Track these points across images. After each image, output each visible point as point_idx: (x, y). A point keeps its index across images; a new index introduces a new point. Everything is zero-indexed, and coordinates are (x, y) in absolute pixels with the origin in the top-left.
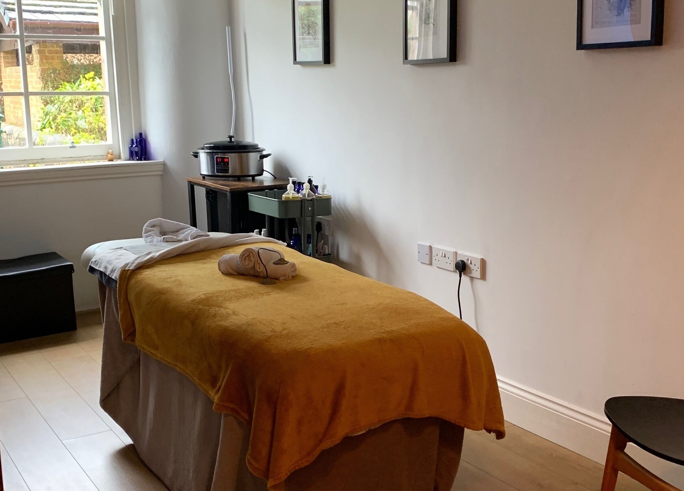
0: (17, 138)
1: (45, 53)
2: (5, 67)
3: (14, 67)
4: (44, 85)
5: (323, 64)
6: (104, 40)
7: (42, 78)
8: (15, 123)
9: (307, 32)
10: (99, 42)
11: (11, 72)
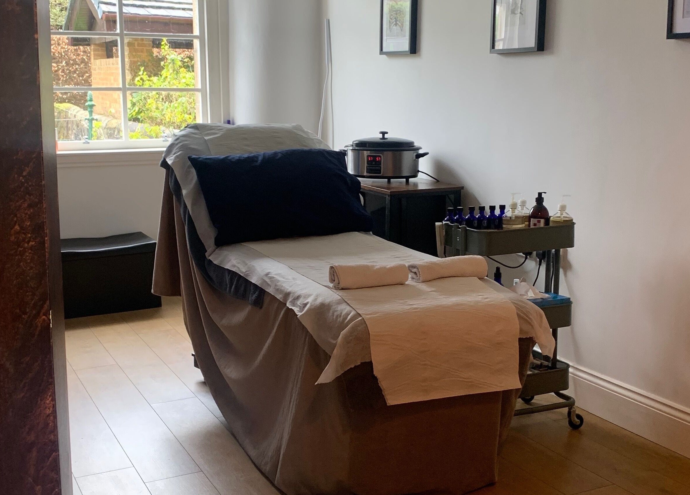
0: (105, 128)
1: (135, 46)
2: (94, 59)
3: (105, 60)
4: (132, 77)
5: (409, 53)
6: (198, 38)
7: (131, 70)
8: (102, 113)
9: (395, 23)
10: (192, 41)
11: (101, 65)
